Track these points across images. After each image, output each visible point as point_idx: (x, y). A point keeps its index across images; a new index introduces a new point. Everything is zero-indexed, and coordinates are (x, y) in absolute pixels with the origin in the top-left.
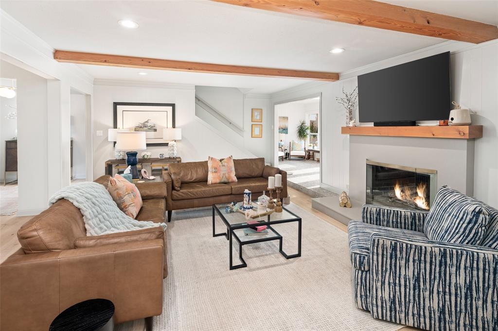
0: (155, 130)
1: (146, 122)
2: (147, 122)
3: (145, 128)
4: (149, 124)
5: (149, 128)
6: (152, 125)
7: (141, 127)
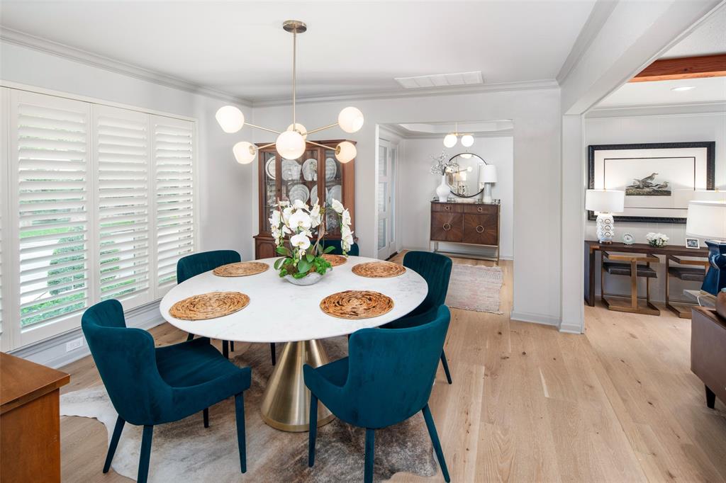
0: (668, 193)
1: (649, 177)
2: (651, 178)
3: (647, 190)
4: (654, 182)
5: (655, 188)
6: (662, 184)
7: (638, 187)
